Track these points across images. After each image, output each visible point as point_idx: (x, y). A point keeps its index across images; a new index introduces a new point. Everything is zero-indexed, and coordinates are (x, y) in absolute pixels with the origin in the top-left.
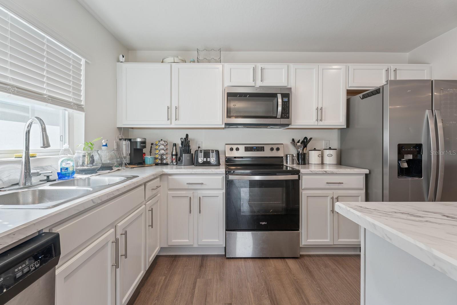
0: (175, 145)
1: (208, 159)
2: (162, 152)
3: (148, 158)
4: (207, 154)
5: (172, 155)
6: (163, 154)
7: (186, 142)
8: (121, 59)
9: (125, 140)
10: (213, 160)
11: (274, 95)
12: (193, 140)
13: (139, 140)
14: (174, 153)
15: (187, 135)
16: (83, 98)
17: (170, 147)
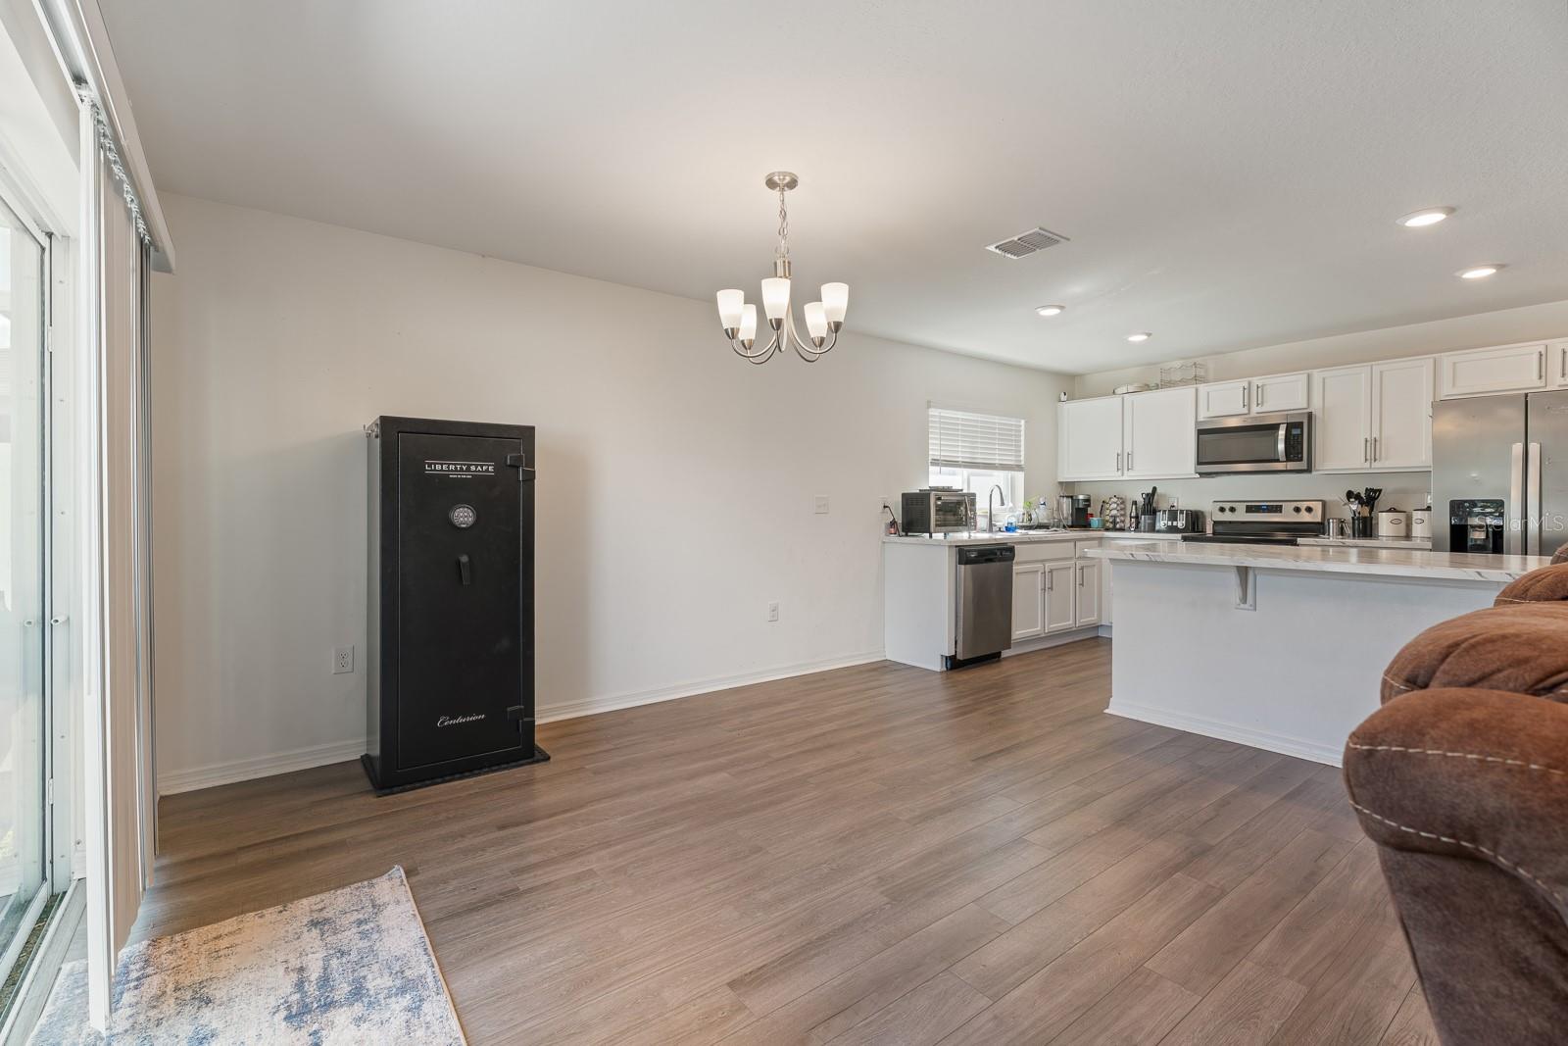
0: (1135, 503)
1: (1175, 523)
2: (1114, 512)
3: (1095, 521)
4: (1173, 515)
5: (1131, 517)
6: (1115, 517)
7: (1150, 497)
8: (1063, 398)
9: (1067, 497)
10: (1181, 523)
11: (1275, 427)
12: (1163, 496)
13: (1081, 497)
14: (1133, 514)
15: (1155, 489)
16: (1022, 458)
17: (1129, 505)
